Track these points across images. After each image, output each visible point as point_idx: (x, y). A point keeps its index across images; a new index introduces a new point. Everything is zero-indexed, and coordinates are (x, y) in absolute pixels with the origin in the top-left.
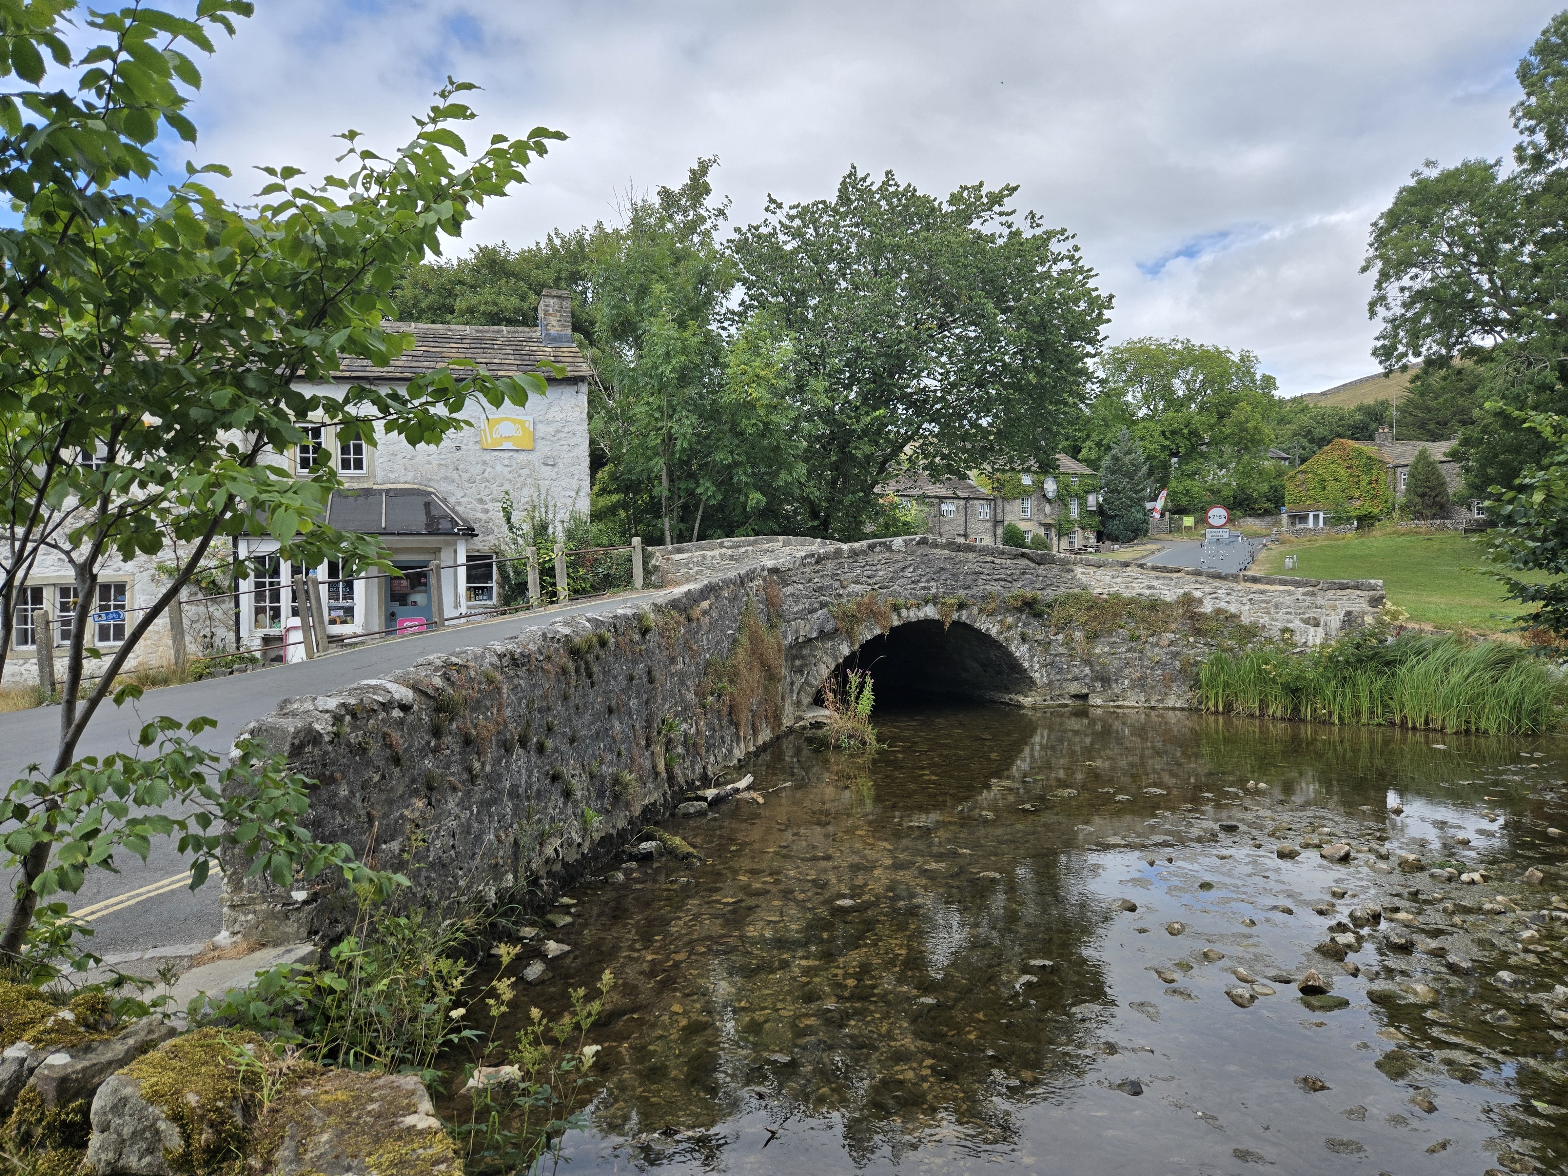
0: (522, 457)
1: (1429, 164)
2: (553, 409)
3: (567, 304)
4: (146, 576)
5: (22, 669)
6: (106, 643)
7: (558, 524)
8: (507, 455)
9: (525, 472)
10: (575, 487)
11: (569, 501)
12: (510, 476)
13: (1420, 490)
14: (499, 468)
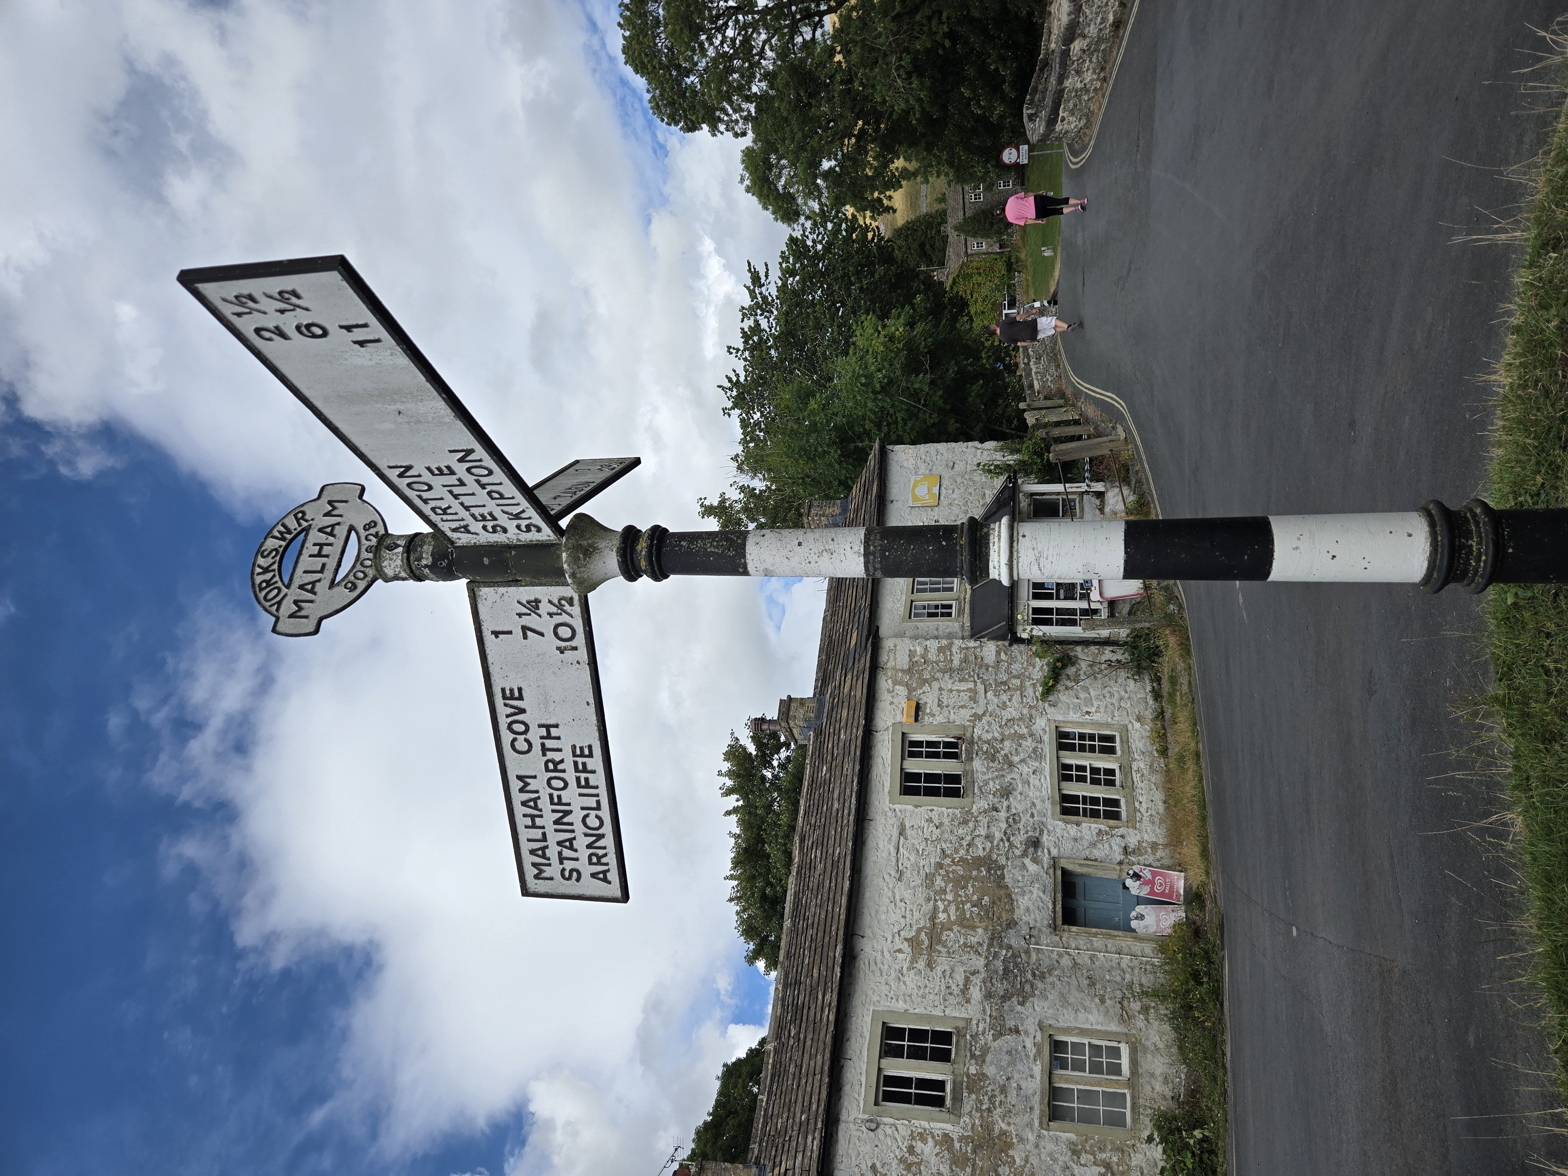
0: (945, 483)
1: (742, 180)
2: (905, 464)
3: (816, 503)
4: (1050, 710)
5: (1145, 814)
6: (1118, 748)
7: (1006, 459)
8: (943, 491)
9: (959, 480)
10: (973, 450)
11: (985, 453)
12: (962, 490)
13: (987, 226)
14: (955, 496)
